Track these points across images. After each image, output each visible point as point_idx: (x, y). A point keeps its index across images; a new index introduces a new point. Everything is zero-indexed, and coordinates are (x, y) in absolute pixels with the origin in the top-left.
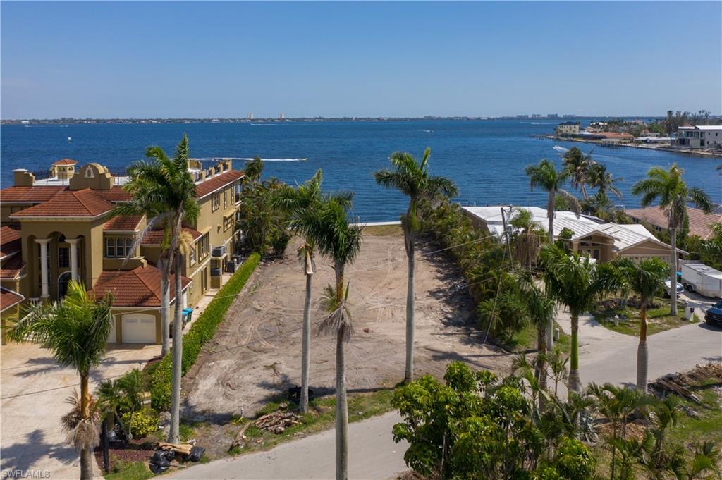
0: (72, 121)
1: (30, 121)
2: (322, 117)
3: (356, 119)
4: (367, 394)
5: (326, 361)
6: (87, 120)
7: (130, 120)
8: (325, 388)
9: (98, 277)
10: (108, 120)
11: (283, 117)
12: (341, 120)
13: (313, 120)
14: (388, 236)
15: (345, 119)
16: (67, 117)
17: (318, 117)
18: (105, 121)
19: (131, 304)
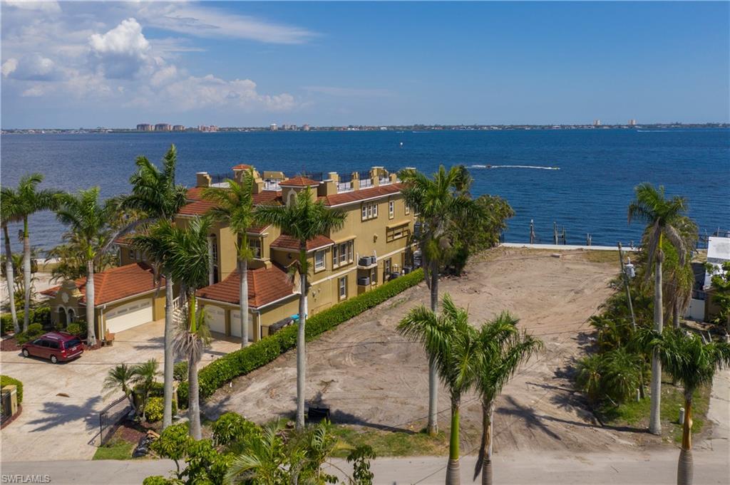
0: (423, 127)
1: (387, 127)
2: (679, 122)
3: (724, 125)
4: (383, 433)
5: (382, 389)
6: (436, 126)
7: (472, 127)
8: (352, 416)
9: (231, 271)
10: (453, 127)
11: (634, 124)
12: (704, 126)
13: (669, 127)
14: (605, 264)
15: (709, 125)
16: (419, 124)
17: (675, 123)
18: (450, 127)
19: (234, 301)
